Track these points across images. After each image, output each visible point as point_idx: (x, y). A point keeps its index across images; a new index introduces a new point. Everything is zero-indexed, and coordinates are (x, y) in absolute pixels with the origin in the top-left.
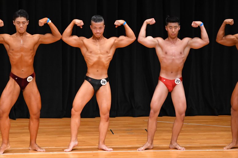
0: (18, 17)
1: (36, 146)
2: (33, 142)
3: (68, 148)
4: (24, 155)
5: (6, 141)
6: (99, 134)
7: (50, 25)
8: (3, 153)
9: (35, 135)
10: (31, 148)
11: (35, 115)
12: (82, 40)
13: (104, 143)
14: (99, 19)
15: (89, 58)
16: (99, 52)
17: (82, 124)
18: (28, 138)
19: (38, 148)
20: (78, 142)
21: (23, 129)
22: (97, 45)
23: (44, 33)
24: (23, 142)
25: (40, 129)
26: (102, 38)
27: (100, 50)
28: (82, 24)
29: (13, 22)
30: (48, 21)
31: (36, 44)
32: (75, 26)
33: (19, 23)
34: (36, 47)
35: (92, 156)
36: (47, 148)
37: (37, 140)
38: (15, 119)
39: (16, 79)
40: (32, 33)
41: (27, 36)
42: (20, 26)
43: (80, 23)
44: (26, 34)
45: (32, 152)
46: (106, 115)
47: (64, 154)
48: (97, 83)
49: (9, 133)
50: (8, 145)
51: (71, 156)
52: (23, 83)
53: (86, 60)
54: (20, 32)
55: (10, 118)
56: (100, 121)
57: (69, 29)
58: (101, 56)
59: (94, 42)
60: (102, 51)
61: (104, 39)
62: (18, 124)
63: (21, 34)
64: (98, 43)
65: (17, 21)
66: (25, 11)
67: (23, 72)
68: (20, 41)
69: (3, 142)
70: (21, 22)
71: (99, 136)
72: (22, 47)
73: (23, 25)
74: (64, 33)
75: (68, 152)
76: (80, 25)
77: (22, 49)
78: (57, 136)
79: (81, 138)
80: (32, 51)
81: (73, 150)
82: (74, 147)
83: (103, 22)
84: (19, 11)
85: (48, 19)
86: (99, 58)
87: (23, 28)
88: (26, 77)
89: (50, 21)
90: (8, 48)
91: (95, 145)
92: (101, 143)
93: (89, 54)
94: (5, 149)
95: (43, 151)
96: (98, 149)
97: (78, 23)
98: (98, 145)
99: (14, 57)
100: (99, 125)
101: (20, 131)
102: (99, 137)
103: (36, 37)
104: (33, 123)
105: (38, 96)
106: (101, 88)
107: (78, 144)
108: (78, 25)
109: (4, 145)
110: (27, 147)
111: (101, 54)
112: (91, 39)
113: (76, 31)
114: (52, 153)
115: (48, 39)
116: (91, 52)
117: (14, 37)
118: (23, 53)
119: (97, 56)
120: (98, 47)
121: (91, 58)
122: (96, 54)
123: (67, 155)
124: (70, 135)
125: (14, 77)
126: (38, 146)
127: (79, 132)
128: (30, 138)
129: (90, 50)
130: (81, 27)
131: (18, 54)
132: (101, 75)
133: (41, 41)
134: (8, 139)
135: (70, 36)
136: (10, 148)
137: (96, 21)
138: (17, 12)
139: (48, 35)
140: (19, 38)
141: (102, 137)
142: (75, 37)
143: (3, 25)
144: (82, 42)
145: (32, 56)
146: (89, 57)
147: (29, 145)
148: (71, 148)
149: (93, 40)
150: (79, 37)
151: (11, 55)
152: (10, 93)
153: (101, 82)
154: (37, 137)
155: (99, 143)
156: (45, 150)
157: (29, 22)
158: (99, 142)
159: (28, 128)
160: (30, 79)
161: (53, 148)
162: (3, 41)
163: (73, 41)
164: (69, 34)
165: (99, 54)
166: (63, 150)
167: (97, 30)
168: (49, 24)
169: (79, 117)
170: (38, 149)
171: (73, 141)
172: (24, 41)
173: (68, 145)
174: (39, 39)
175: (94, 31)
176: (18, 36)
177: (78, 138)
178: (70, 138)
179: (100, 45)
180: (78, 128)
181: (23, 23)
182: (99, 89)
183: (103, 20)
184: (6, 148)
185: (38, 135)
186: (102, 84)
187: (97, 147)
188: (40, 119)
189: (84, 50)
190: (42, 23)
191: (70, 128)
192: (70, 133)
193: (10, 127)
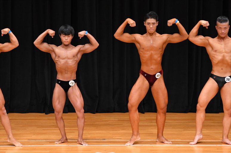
0: (149, 18)
1: (163, 139)
2: (160, 135)
3: (193, 141)
4: (152, 146)
5: (135, 133)
6: (223, 129)
7: (178, 26)
8: (133, 144)
9: (162, 128)
10: (159, 140)
11: (162, 109)
12: (208, 40)
13: (227, 137)
14: (224, 20)
15: (214, 57)
16: (224, 51)
17: (206, 119)
18: (155, 131)
19: (165, 140)
20: (203, 135)
21: (151, 123)
22: (222, 44)
23: (172, 33)
24: (151, 134)
25: (167, 122)
26: (227, 38)
27: (225, 49)
28: (208, 24)
29: (144, 23)
30: (177, 22)
31: (164, 43)
32: (201, 26)
33: (149, 24)
34: (165, 46)
35: (216, 149)
36: (173, 140)
37: (164, 132)
38: (144, 113)
39: (146, 75)
40: (161, 33)
41: (156, 35)
42: (150, 26)
43: (206, 24)
44: (155, 34)
45: (159, 144)
46: (229, 111)
47: (190, 147)
48: (221, 80)
49: (138, 126)
50: (138, 137)
51: (196, 149)
52: (151, 79)
53: (211, 58)
54: (150, 32)
55: (139, 112)
56: (223, 116)
57: (195, 30)
58: (225, 54)
59: (219, 41)
60: (227, 50)
61: (228, 38)
62: (146, 117)
63: (151, 35)
64: (223, 43)
65: (148, 22)
66: (155, 13)
67: (152, 69)
68: (149, 40)
69: (133, 134)
70: (151, 23)
71: (223, 130)
72: (152, 46)
73: (153, 26)
74: (191, 33)
75: (193, 145)
76: (206, 26)
77: (152, 48)
78: (183, 129)
79: (205, 131)
80: (161, 50)
81: (198, 143)
82: (199, 140)
83: (228, 23)
84: (150, 13)
85: (177, 20)
86: (224, 56)
87: (152, 29)
88: (155, 74)
89: (178, 22)
90: (139, 46)
91: (219, 139)
92: (224, 137)
93: (215, 53)
94: (135, 141)
95: (170, 143)
96: (222, 143)
97: (204, 24)
98: (222, 139)
99: (144, 56)
100: (222, 120)
101: (149, 124)
102: (223, 132)
103: (165, 36)
104: (160, 116)
105: (165, 92)
106: (225, 85)
107: (203, 137)
108: (204, 26)
109: (134, 137)
110: (155, 139)
111: (226, 52)
112: (216, 39)
113: (202, 31)
114: (178, 145)
115: (175, 38)
116: (216, 51)
117: (145, 37)
118: (152, 52)
119: (222, 55)
120: (223, 46)
121: (216, 56)
122: (221, 52)
123: (192, 147)
124: (195, 129)
125: (144, 73)
126: (165, 139)
127: (204, 126)
128: (157, 131)
129: (215, 49)
130: (207, 28)
131: (148, 53)
132: (226, 73)
133: (169, 41)
134: (138, 132)
135: (196, 36)
136: (140, 139)
137: (221, 22)
138: (148, 14)
139: (176, 35)
140: (149, 37)
141: (226, 132)
142: (201, 37)
143: (135, 25)
144: (207, 41)
145: (161, 54)
146: (213, 55)
147: (157, 137)
148: (196, 141)
149: (218, 39)
150: (204, 36)
151: (141, 54)
152: (139, 88)
153: (226, 79)
154: (164, 130)
155: (223, 138)
156: (171, 143)
157: (158, 23)
158: (223, 136)
159: (155, 121)
160: (158, 76)
161: (179, 140)
162: (134, 41)
163: (199, 40)
164: (195, 34)
165: (224, 52)
166: (188, 143)
167: (222, 30)
168: (177, 24)
169: (204, 112)
170: (165, 142)
171: (198, 135)
172: (154, 40)
173: (193, 138)
174: (167, 39)
175: (219, 31)
176: (148, 36)
177: (203, 132)
178: (195, 131)
179: (225, 44)
180: (203, 123)
181: (153, 24)
182: (223, 86)
183: (228, 21)
184: (135, 139)
185: (164, 128)
186: (226, 81)
187: (221, 141)
188: (167, 113)
189: (209, 49)
190: (170, 23)
191: (195, 122)
192: (195, 127)
193: (139, 120)
